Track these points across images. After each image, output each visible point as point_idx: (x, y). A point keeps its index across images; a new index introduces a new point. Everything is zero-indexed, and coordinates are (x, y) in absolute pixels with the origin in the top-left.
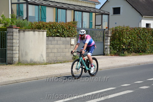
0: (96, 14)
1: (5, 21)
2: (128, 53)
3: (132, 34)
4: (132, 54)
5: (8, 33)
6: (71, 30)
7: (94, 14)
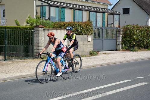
0: (109, 14)
1: (31, 21)
2: (138, 48)
3: (142, 32)
4: (141, 49)
5: (35, 31)
6: (88, 29)
7: (106, 14)
